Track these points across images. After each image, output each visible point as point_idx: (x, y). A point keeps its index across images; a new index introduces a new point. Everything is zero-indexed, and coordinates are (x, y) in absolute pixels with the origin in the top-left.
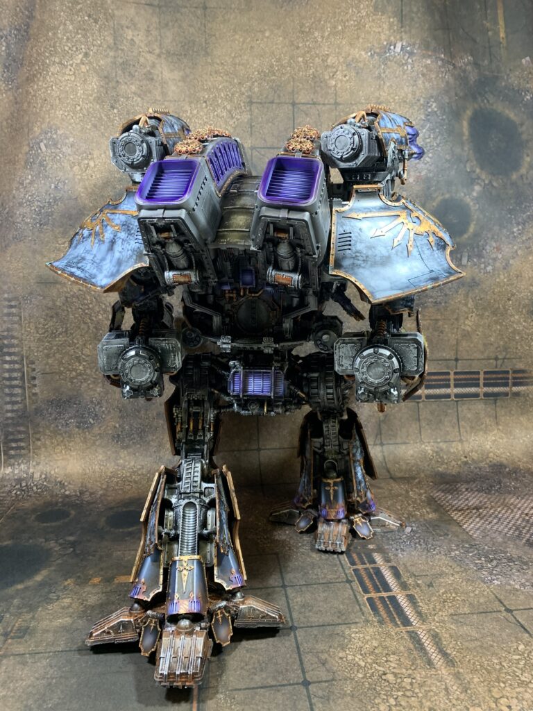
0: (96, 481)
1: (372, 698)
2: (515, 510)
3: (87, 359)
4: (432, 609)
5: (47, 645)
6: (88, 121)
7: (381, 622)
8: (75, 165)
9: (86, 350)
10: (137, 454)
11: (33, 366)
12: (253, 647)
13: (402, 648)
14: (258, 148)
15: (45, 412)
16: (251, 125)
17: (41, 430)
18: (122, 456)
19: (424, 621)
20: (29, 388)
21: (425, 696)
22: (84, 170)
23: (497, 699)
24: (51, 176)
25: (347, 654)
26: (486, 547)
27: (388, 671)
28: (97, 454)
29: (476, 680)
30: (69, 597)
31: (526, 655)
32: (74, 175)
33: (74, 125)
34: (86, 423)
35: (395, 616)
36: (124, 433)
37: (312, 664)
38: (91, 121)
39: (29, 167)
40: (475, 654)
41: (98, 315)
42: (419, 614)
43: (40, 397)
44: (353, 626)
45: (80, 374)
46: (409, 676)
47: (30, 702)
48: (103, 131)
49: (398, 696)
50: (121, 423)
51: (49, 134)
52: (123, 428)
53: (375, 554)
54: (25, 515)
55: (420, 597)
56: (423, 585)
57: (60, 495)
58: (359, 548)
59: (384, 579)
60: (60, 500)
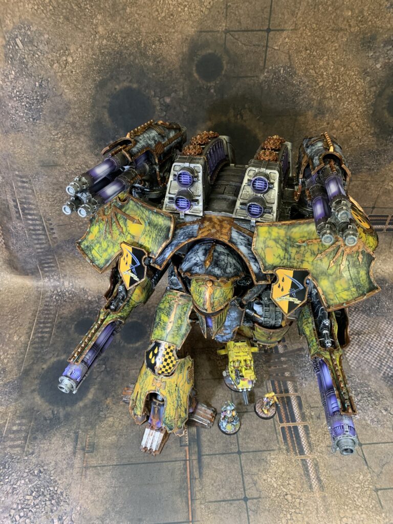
1: (279, 513)
2: (383, 337)
4: (317, 441)
5: (108, 459)
6: (59, 14)
7: (288, 450)
8: (54, 63)
11: (50, 222)
12: (218, 468)
13: (297, 474)
14: (232, 31)
15: (64, 247)
16: (227, 5)
17: (64, 257)
19: (311, 451)
20: (50, 235)
21: (306, 514)
22: (63, 66)
23: (342, 518)
24: (33, 74)
25: (268, 477)
26: (357, 380)
27: (288, 493)
29: (333, 503)
30: (111, 416)
31: (362, 484)
32: (55, 73)
33: (46, 20)
35: (296, 445)
37: (249, 483)
38: (63, 13)
39: (10, 62)
40: (336, 481)
42: (309, 443)
43: (59, 239)
44: (272, 453)
46: (299, 498)
47: (108, 506)
48: (75, 22)
49: (292, 512)
51: (23, 30)
53: (289, 383)
54: (67, 324)
55: (311, 428)
56: (314, 417)
57: (85, 301)
58: (279, 375)
59: (292, 409)
60: (86, 306)
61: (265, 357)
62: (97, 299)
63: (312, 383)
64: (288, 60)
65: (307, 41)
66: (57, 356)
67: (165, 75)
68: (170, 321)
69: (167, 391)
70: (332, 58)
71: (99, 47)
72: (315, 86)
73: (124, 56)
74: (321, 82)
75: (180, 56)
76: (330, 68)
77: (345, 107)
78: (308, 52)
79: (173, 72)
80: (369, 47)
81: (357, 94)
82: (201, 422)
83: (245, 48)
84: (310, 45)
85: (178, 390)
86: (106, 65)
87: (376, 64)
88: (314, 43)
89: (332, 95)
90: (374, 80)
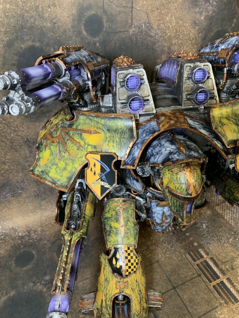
0: (33, 222)
3: (9, 161)
7: (226, 303)
9: (8, 156)
10: (51, 201)
18: (43, 204)
28: (28, 207)
34: (17, 193)
35: (230, 296)
36: (41, 193)
41: (10, 135)
44: (217, 310)
45: (7, 170)
50: (38, 188)
52: (40, 191)
53: (200, 250)
54: (6, 262)
55: (232, 279)
56: (230, 269)
57: (17, 238)
58: (191, 246)
59: (212, 269)
60: (20, 242)
61: (175, 237)
62: (27, 233)
63: (215, 245)
64: (147, 18)
65: (157, 3)
66: (6, 294)
67: (61, 34)
68: (121, 225)
69: (130, 289)
70: (174, 15)
71: (3, 10)
72: (165, 36)
73: (26, 19)
74: (168, 33)
75: (71, 17)
76: (174, 22)
77: (184, 49)
78: (159, 11)
79: (67, 31)
80: (196, 5)
81: (191, 39)
82: (155, 306)
83: (118, 9)
84: (160, 6)
85: (138, 284)
86: (11, 26)
87: (201, 17)
88: (162, 4)
89: (176, 41)
90: (200, 28)
